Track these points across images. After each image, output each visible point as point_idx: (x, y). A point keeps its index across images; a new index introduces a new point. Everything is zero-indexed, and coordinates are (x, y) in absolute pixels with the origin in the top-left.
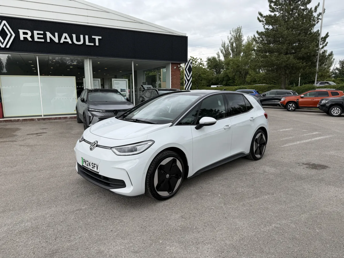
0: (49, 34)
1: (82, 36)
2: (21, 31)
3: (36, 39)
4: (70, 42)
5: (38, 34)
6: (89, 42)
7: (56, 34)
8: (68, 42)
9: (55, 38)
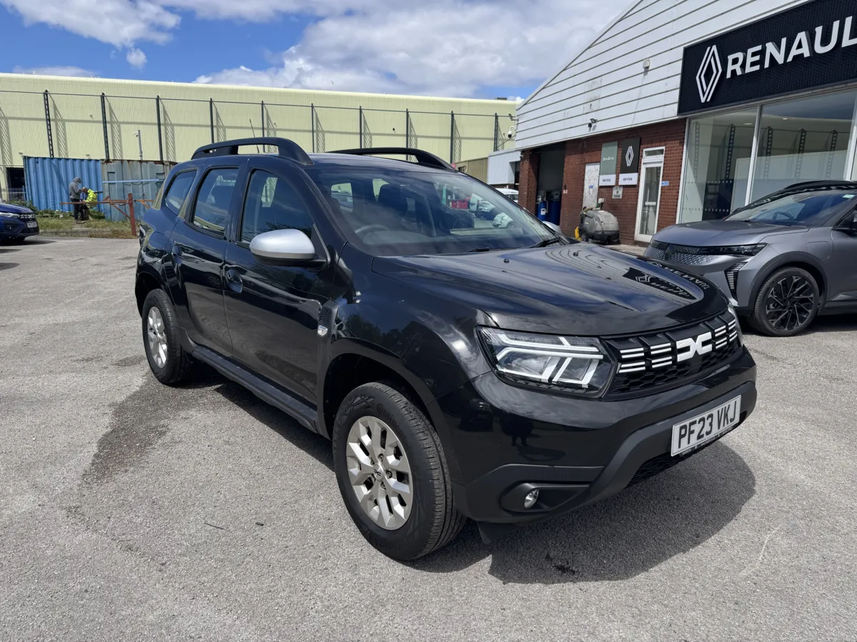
0: (770, 47)
1: (836, 25)
2: (731, 58)
3: (749, 69)
4: (807, 54)
5: (754, 54)
6: (851, 37)
7: (784, 41)
8: (802, 54)
9: (779, 53)
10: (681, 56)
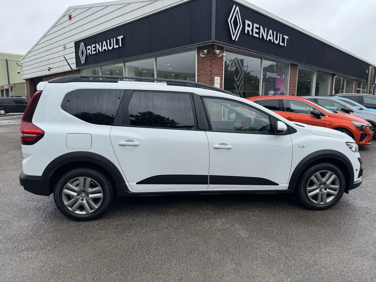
10: (74, 45)
